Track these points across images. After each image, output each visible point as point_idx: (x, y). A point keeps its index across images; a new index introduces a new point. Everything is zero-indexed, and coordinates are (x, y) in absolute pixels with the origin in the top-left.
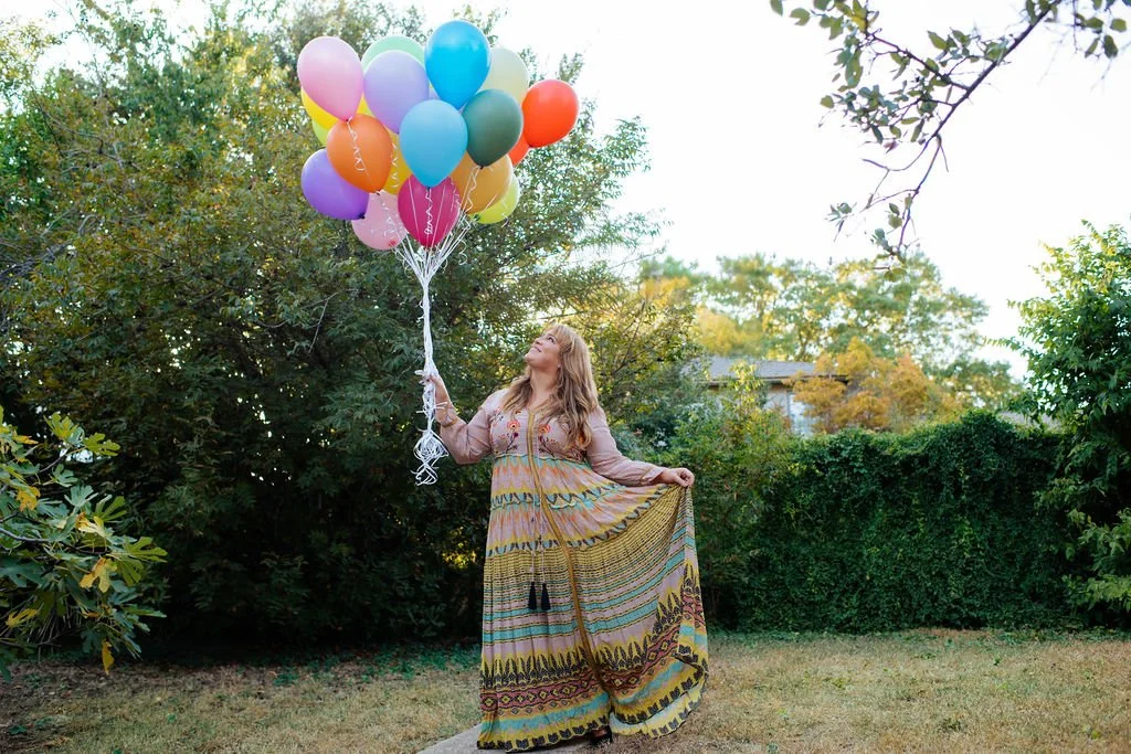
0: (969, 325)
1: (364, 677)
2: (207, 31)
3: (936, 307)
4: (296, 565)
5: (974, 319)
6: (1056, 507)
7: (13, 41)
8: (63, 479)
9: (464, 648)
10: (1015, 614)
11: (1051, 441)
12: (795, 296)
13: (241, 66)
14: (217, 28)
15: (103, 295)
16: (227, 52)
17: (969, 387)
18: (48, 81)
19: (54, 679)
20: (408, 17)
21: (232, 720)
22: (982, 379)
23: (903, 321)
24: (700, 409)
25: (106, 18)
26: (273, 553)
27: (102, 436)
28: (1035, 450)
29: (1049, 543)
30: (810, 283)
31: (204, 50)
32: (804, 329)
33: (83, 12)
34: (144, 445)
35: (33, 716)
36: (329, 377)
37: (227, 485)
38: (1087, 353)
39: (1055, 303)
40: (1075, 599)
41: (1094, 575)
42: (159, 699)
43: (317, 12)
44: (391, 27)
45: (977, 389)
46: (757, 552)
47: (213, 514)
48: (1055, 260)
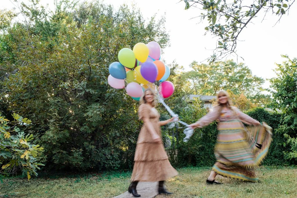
0: (260, 85)
1: (98, 180)
2: (56, 12)
3: (251, 81)
4: (80, 151)
5: (261, 83)
6: (281, 133)
7: (5, 15)
8: (16, 130)
9: (125, 172)
10: (270, 161)
11: (279, 116)
12: (213, 79)
13: (65, 21)
14: (58, 11)
15: (28, 82)
16: (61, 18)
17: (260, 102)
18: (14, 26)
19: (17, 182)
20: (109, 8)
21: (62, 192)
22: (263, 99)
23: (242, 84)
24: (187, 108)
25: (29, 9)
26: (74, 148)
27: (27, 119)
28: (275, 118)
29: (279, 143)
30: (217, 75)
31: (55, 17)
32: (215, 87)
33: (22, 8)
34: (40, 121)
35: (10, 192)
36: (88, 102)
37: (62, 131)
38: (288, 92)
39: (279, 79)
40: (286, 158)
41: (291, 151)
42: (44, 187)
43: (85, 7)
44: (104, 10)
45: (262, 102)
46: (201, 146)
47: (58, 138)
48: (279, 67)
